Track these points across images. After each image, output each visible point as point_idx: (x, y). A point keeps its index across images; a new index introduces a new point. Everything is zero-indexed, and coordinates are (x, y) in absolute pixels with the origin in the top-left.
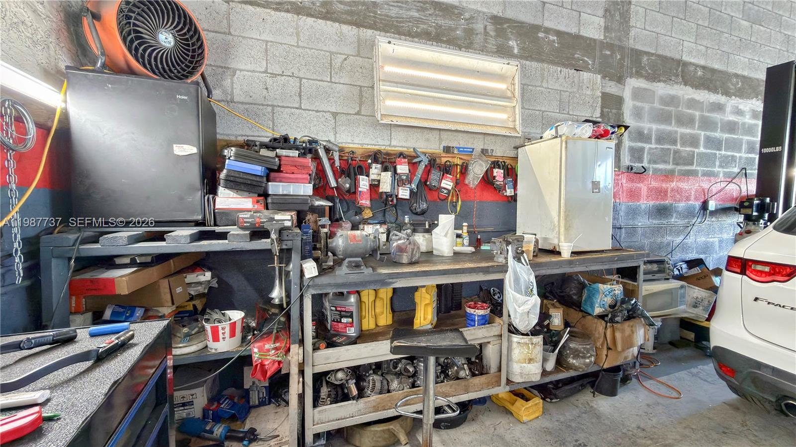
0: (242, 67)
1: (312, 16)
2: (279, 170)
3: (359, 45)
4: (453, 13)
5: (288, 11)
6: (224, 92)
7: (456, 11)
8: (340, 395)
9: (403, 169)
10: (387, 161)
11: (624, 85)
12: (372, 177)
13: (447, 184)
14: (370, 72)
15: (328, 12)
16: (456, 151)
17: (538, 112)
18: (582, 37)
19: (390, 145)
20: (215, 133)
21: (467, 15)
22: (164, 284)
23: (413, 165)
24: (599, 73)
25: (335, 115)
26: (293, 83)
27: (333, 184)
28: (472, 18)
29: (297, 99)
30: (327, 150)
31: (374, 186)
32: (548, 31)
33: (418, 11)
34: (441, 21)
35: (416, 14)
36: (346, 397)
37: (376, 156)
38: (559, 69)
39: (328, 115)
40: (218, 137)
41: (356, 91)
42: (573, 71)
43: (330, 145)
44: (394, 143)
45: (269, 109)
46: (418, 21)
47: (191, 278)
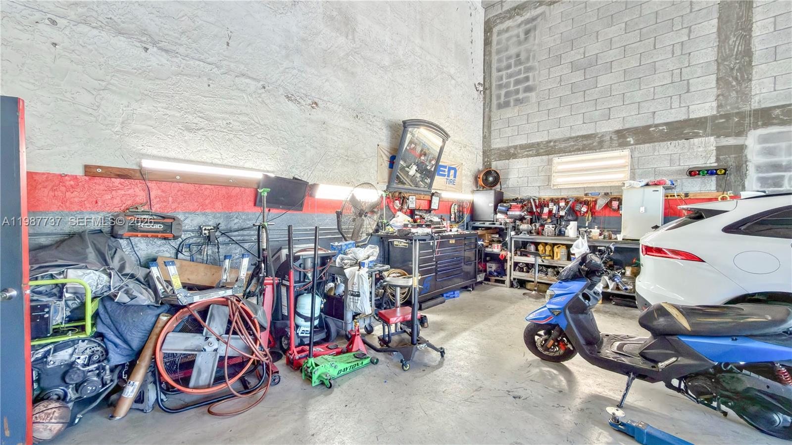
0: (512, 177)
1: (532, 156)
2: (510, 208)
3: (548, 161)
4: (592, 137)
5: (525, 157)
6: (507, 185)
7: (593, 136)
8: (521, 270)
9: (562, 204)
10: (556, 201)
11: (747, 136)
12: (550, 208)
13: (584, 209)
14: (550, 170)
15: (538, 154)
16: (590, 195)
17: (650, 169)
18: (692, 119)
19: (560, 195)
20: (503, 197)
21: (599, 136)
22: (486, 234)
23: (567, 203)
24: (712, 135)
25: (539, 187)
26: (526, 178)
27: (535, 210)
28: (603, 136)
29: (527, 183)
30: (534, 200)
31: (550, 212)
32: (657, 126)
33: (574, 142)
34: (585, 142)
35: (573, 143)
36: (523, 271)
37: (552, 200)
38: (669, 143)
39: (537, 187)
40: (504, 198)
41: (547, 177)
42: (684, 140)
43: (535, 198)
44: (562, 194)
45: (518, 188)
46: (573, 146)
47: (493, 236)
